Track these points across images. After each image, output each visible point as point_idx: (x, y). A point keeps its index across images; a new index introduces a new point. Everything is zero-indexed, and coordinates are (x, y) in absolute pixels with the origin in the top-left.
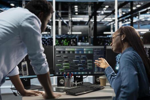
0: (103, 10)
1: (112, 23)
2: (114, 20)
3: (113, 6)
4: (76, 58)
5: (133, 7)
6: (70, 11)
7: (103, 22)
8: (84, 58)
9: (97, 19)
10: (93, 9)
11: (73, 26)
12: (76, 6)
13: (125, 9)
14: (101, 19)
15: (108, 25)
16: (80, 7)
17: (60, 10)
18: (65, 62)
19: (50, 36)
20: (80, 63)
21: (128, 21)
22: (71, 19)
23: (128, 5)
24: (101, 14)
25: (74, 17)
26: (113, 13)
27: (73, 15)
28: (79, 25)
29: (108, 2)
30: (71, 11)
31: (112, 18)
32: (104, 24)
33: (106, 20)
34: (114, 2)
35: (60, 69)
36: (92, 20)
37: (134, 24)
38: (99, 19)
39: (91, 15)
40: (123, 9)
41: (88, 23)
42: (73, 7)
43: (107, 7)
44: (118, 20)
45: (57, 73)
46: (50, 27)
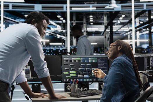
0: (119, 20)
1: (129, 33)
2: (131, 30)
3: (130, 15)
4: (81, 66)
5: (151, 16)
6: (84, 21)
7: (120, 32)
8: (89, 66)
9: (113, 29)
10: (109, 19)
11: (88, 36)
12: (91, 16)
13: (143, 18)
14: (118, 29)
15: (125, 35)
16: (95, 17)
17: (74, 21)
18: (71, 70)
19: (65, 47)
20: (86, 71)
21: (146, 31)
22: (86, 30)
23: (146, 14)
24: (117, 23)
25: (89, 27)
26: (130, 22)
27: (88, 25)
28: (95, 35)
29: (125, 11)
30: (86, 22)
31: (129, 27)
32: (121, 34)
33: (122, 30)
34: (131, 11)
35: (67, 76)
36: (108, 30)
37: (152, 33)
38: (115, 29)
39: (106, 24)
40: (140, 18)
41: (103, 34)
42: (88, 17)
43: (124, 16)
44: (135, 30)
45: (64, 80)
46: (64, 38)
